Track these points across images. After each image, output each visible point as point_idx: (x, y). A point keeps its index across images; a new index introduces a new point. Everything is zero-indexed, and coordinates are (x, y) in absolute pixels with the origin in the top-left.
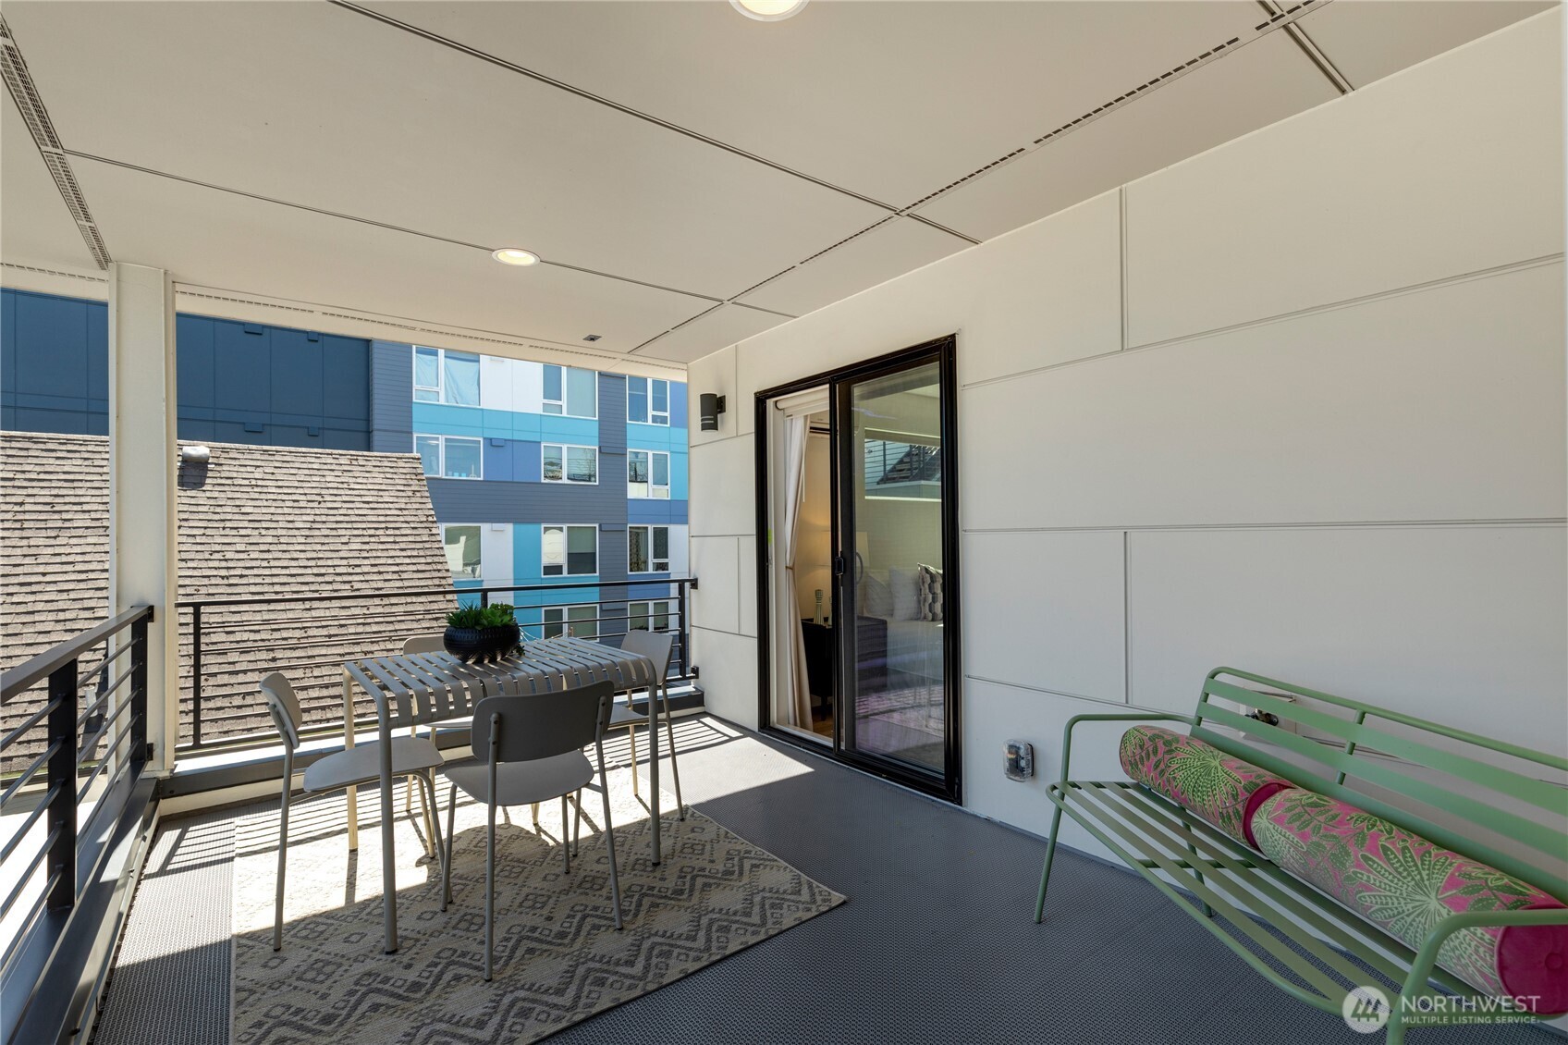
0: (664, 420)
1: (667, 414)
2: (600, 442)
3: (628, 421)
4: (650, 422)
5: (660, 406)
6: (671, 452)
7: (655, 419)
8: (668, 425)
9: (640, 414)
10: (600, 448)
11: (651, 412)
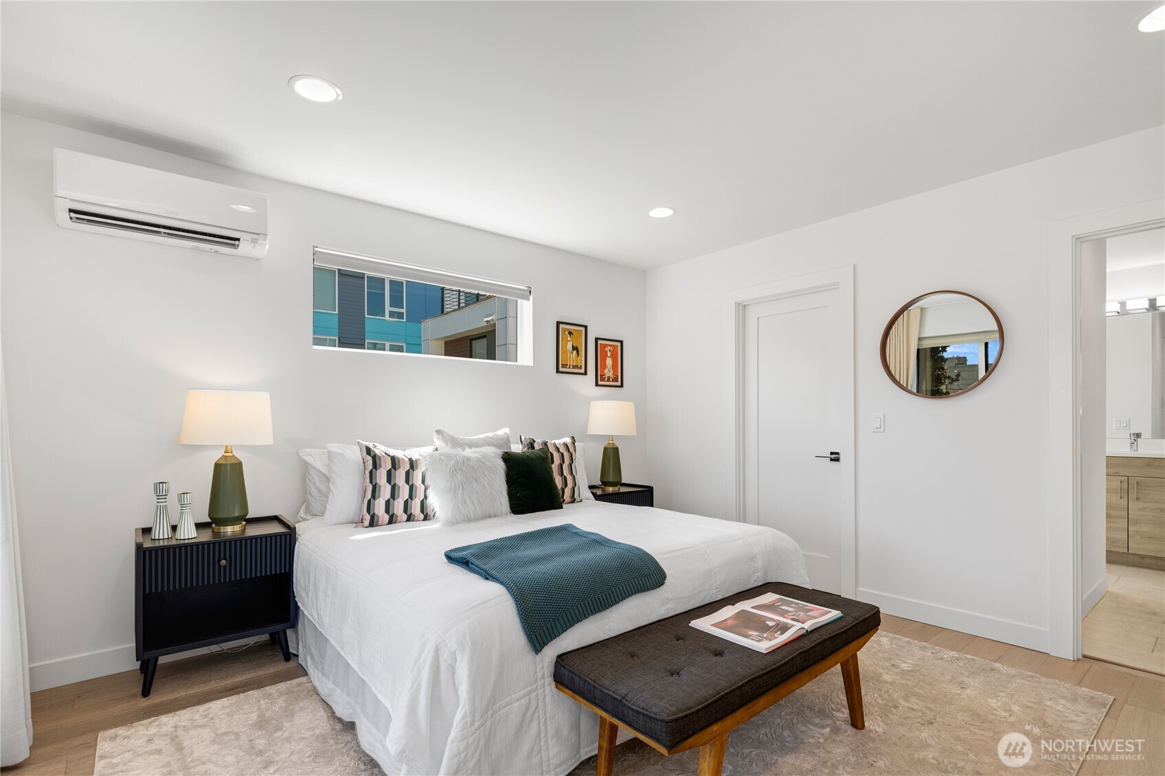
0: (400, 315)
1: (404, 310)
2: (339, 333)
3: (366, 316)
4: (387, 317)
5: (396, 302)
6: (407, 344)
7: (392, 314)
8: (405, 320)
9: (377, 309)
10: (339, 338)
11: (388, 308)
